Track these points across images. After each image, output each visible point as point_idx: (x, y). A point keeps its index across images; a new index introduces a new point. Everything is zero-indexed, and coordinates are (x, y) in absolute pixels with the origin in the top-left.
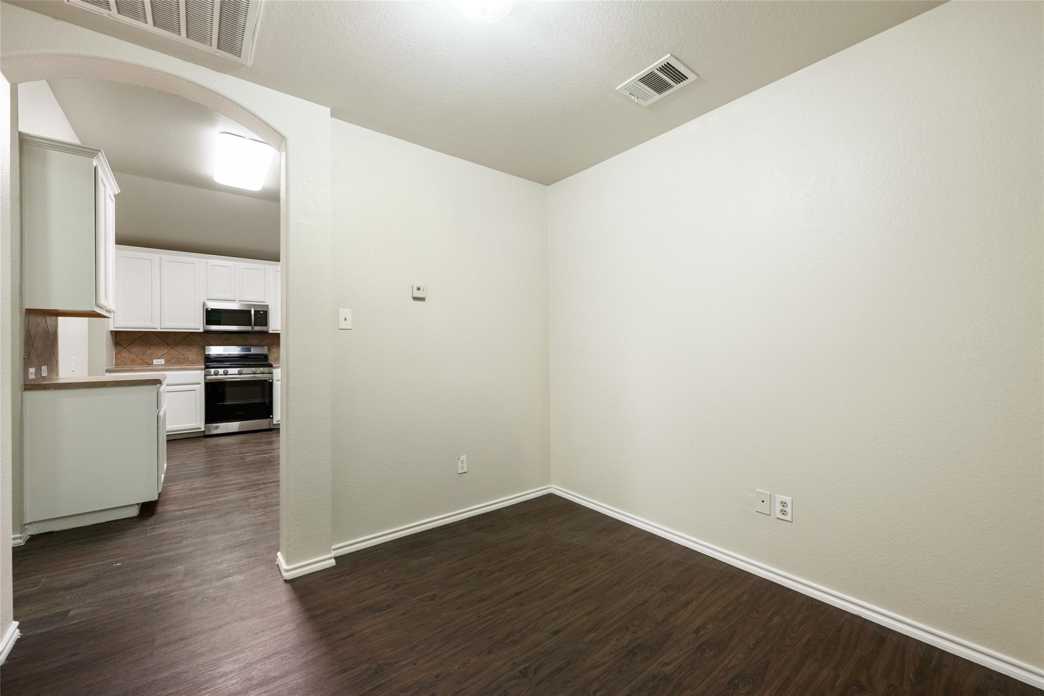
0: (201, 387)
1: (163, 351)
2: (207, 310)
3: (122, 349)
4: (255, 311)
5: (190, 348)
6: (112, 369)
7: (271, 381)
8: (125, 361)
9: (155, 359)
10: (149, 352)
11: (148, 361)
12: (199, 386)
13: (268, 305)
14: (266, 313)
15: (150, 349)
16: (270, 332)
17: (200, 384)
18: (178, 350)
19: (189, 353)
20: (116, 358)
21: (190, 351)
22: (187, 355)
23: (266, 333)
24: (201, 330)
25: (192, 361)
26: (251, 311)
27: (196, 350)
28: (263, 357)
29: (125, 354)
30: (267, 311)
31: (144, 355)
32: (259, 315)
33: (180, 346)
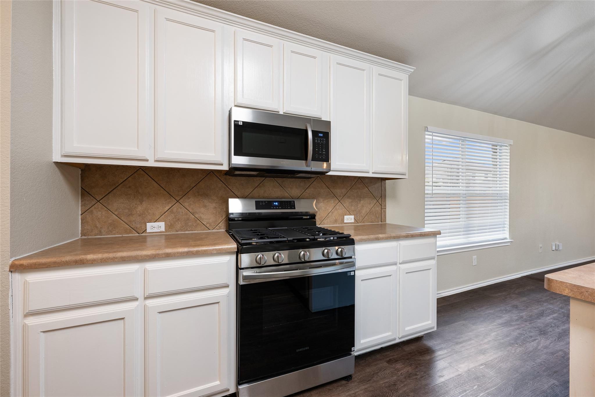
0: (228, 295)
1: (163, 206)
2: (236, 125)
3: (93, 203)
4: (313, 131)
5: (206, 201)
8: (98, 225)
9: (150, 222)
10: (140, 209)
11: (138, 226)
12: (225, 291)
13: (329, 121)
14: (326, 136)
15: (141, 202)
17: (227, 286)
18: (186, 204)
19: (203, 210)
20: (82, 220)
21: (205, 206)
22: (202, 215)
23: (325, 175)
24: (225, 167)
25: (208, 226)
26: (306, 131)
27: (214, 205)
28: (308, 217)
29: (99, 213)
30: (329, 133)
31: (131, 215)
32: (318, 140)
33: (189, 198)
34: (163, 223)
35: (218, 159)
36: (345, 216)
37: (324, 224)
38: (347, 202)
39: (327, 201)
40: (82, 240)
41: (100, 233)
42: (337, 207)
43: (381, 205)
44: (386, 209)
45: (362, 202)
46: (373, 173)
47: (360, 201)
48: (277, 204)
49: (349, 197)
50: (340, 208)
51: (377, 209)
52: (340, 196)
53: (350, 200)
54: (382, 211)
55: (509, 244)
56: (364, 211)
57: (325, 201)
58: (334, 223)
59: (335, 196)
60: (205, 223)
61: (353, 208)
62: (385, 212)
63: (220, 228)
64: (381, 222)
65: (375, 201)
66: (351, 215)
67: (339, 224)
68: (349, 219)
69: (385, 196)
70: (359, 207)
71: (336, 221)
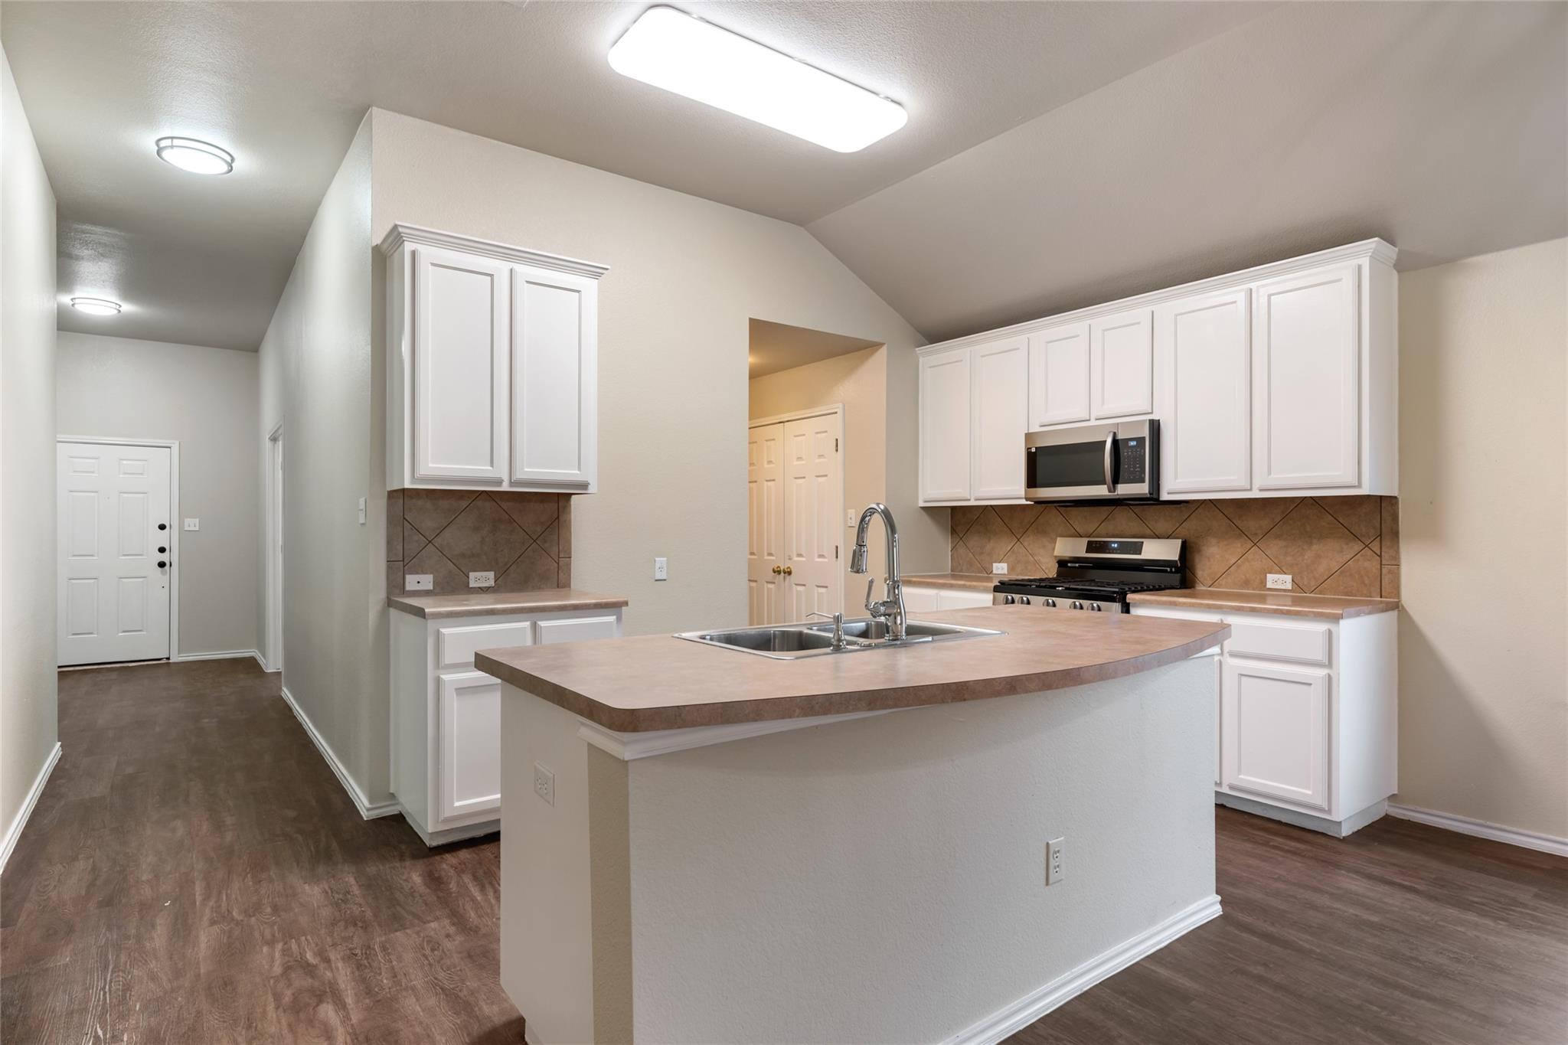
1: (1004, 545)
2: (1030, 452)
4: (1111, 442)
5: (1045, 540)
8: (961, 562)
9: (995, 562)
11: (987, 565)
13: (1158, 420)
14: (1142, 443)
15: (990, 540)
16: (1164, 496)
18: (1026, 544)
19: (1042, 551)
20: (951, 556)
21: (1044, 547)
26: (1106, 442)
29: (962, 550)
32: (1128, 452)
33: (1028, 537)
34: (1006, 564)
35: (1016, 493)
36: (1268, 575)
37: (1219, 586)
38: (1275, 548)
39: (1226, 542)
40: (952, 575)
41: (961, 571)
42: (1250, 555)
43: (1380, 556)
44: (1399, 565)
45: (1315, 547)
47: (1311, 544)
48: (1116, 545)
49: (1278, 537)
50: (1256, 558)
51: (1367, 564)
52: (1256, 534)
53: (1282, 543)
54: (1384, 571)
56: (1322, 568)
57: (1222, 544)
58: (1242, 586)
59: (1242, 533)
60: (1044, 568)
61: (1289, 559)
62: (1395, 574)
64: (1381, 597)
65: (1358, 546)
66: (1285, 574)
67: (1254, 589)
68: (1277, 581)
69: (1395, 534)
70: (1306, 557)
71: (1246, 583)
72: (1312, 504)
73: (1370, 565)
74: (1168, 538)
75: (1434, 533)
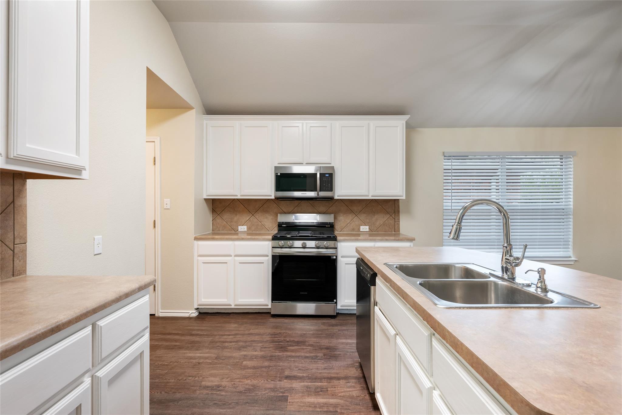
0: (268, 260)
1: (245, 217)
2: (277, 174)
3: (217, 215)
4: (320, 174)
5: (267, 215)
6: (198, 237)
7: (335, 257)
8: (218, 227)
9: (240, 226)
10: (235, 219)
11: (235, 228)
12: (266, 258)
13: (334, 167)
14: (331, 175)
15: (236, 215)
16: (336, 197)
17: (268, 256)
18: (257, 217)
19: (265, 220)
20: (212, 223)
21: (267, 218)
22: (264, 223)
23: (331, 199)
24: (273, 197)
26: (316, 174)
27: (271, 217)
28: (329, 226)
29: (219, 220)
30: (332, 173)
31: (232, 222)
32: (325, 179)
33: (258, 213)
34: (246, 227)
35: (269, 193)
36: (361, 226)
37: (344, 231)
38: (363, 217)
39: (346, 215)
40: (212, 233)
41: (219, 230)
42: (355, 219)
43: (395, 219)
44: (399, 222)
45: (376, 216)
46: (372, 196)
47: (374, 215)
49: (364, 213)
50: (356, 221)
51: (391, 221)
52: (357, 212)
53: (365, 215)
54: (396, 224)
55: (573, 263)
56: (377, 224)
57: (344, 216)
58: (352, 231)
59: (352, 212)
60: (267, 228)
61: (368, 220)
62: (399, 224)
63: (275, 231)
64: (395, 232)
65: (388, 216)
66: (366, 226)
67: (356, 232)
68: (365, 228)
69: (399, 212)
70: (373, 220)
71: (353, 230)
72: (375, 202)
73: (392, 222)
74: (324, 214)
75: (408, 211)
